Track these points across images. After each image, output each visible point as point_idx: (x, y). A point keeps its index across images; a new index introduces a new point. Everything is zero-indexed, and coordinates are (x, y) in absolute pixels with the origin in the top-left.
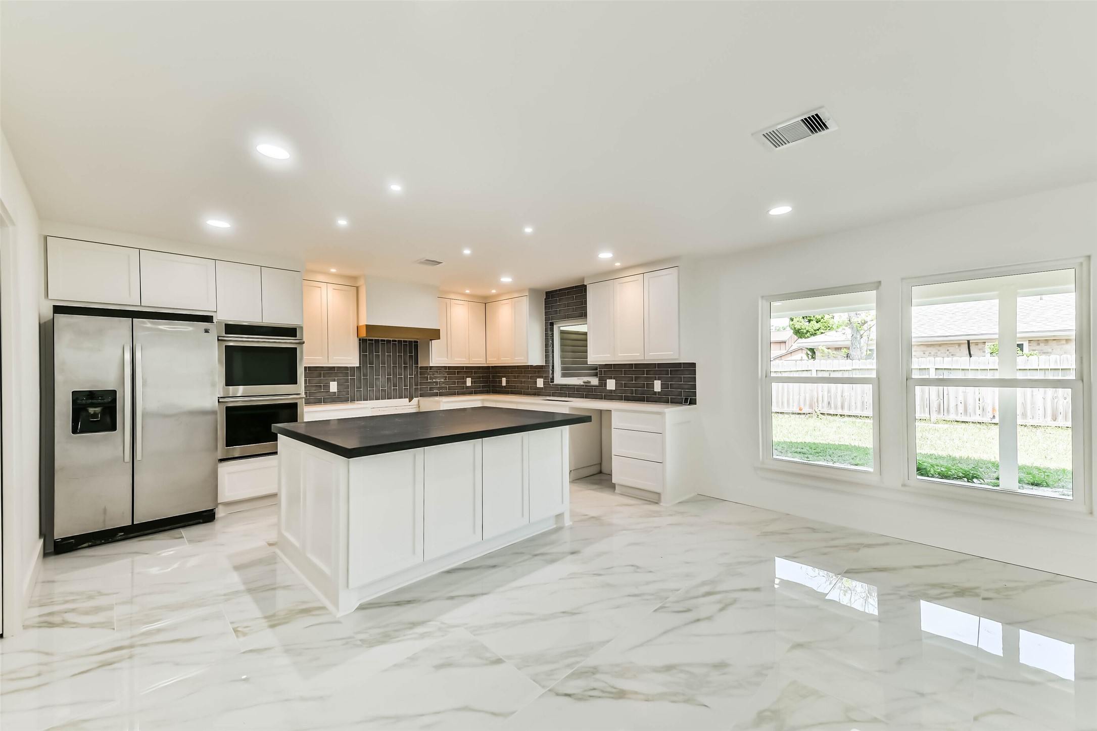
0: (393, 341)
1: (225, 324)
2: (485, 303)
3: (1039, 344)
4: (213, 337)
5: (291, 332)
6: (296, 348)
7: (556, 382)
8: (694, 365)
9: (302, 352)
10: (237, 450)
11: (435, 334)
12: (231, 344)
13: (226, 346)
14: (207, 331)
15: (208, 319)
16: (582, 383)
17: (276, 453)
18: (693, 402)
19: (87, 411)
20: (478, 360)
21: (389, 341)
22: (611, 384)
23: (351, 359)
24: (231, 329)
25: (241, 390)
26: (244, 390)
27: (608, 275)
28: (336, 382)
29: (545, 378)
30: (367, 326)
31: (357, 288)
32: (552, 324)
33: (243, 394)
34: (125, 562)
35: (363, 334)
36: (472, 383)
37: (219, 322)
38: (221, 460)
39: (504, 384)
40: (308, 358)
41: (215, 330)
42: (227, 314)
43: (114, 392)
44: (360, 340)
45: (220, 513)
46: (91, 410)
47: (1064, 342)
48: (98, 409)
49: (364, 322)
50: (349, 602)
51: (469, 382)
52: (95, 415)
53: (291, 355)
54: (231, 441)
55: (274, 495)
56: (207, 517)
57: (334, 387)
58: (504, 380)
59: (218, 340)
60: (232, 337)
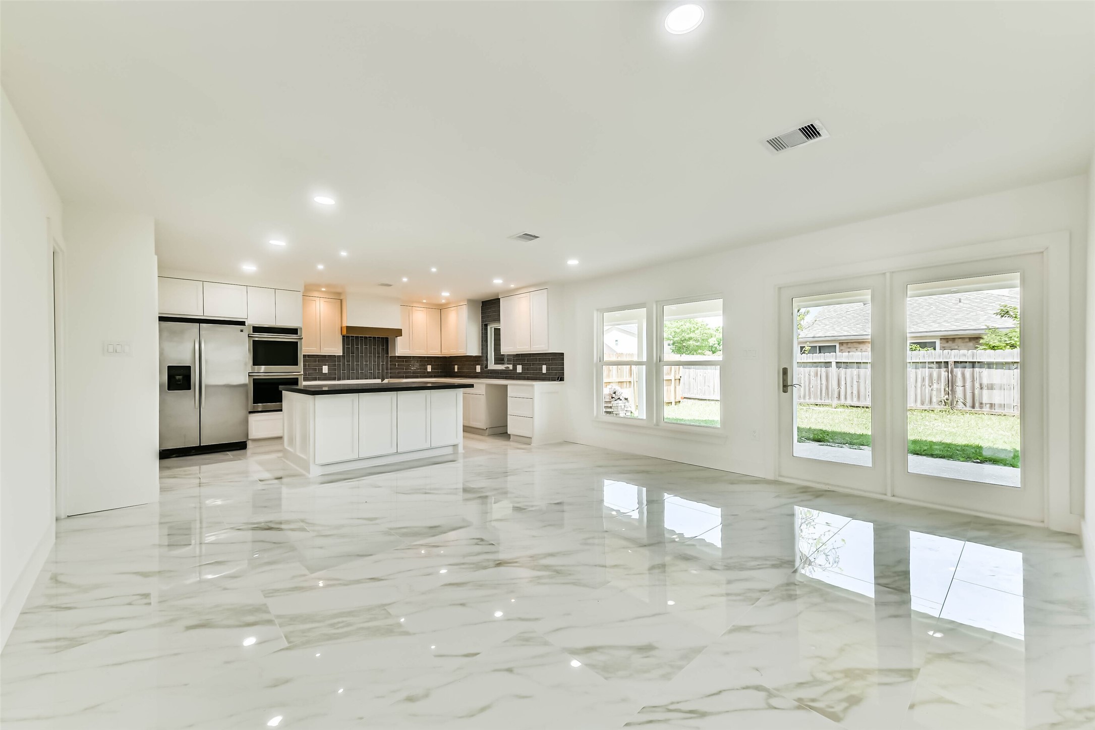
0: (369, 337)
1: (253, 327)
2: (440, 309)
3: (947, 342)
4: (245, 335)
5: (294, 331)
6: (297, 342)
7: (489, 368)
8: (562, 354)
9: (301, 344)
10: (260, 406)
11: (398, 332)
12: (257, 339)
13: (253, 341)
14: (242, 331)
15: (242, 323)
16: (505, 369)
17: (281, 410)
18: (562, 379)
19: (175, 378)
20: (435, 351)
21: (366, 338)
22: (519, 369)
23: (338, 350)
24: (257, 329)
25: (263, 368)
26: (265, 368)
27: (510, 293)
28: (327, 366)
29: (482, 366)
30: (347, 327)
31: (341, 300)
32: (486, 325)
33: (265, 371)
34: (195, 469)
35: (345, 333)
36: (432, 370)
37: (249, 325)
38: (250, 412)
39: (456, 370)
40: (305, 349)
41: (248, 330)
42: (253, 320)
43: (189, 367)
44: (343, 336)
45: (250, 445)
46: (178, 377)
47: (967, 340)
48: (180, 377)
49: (345, 324)
50: (315, 472)
51: (429, 368)
52: (179, 380)
53: (294, 346)
54: (256, 401)
55: (280, 438)
56: (241, 446)
57: (325, 369)
58: (456, 367)
59: (248, 336)
60: (257, 334)
